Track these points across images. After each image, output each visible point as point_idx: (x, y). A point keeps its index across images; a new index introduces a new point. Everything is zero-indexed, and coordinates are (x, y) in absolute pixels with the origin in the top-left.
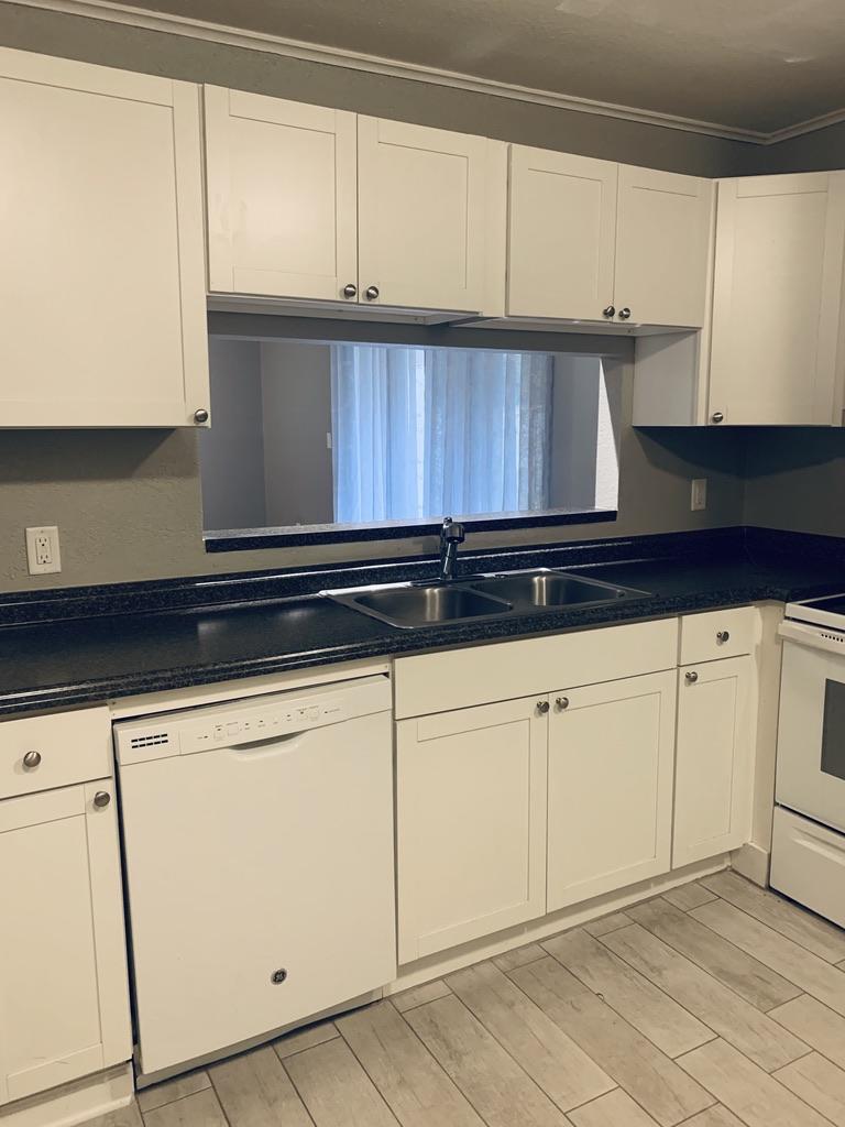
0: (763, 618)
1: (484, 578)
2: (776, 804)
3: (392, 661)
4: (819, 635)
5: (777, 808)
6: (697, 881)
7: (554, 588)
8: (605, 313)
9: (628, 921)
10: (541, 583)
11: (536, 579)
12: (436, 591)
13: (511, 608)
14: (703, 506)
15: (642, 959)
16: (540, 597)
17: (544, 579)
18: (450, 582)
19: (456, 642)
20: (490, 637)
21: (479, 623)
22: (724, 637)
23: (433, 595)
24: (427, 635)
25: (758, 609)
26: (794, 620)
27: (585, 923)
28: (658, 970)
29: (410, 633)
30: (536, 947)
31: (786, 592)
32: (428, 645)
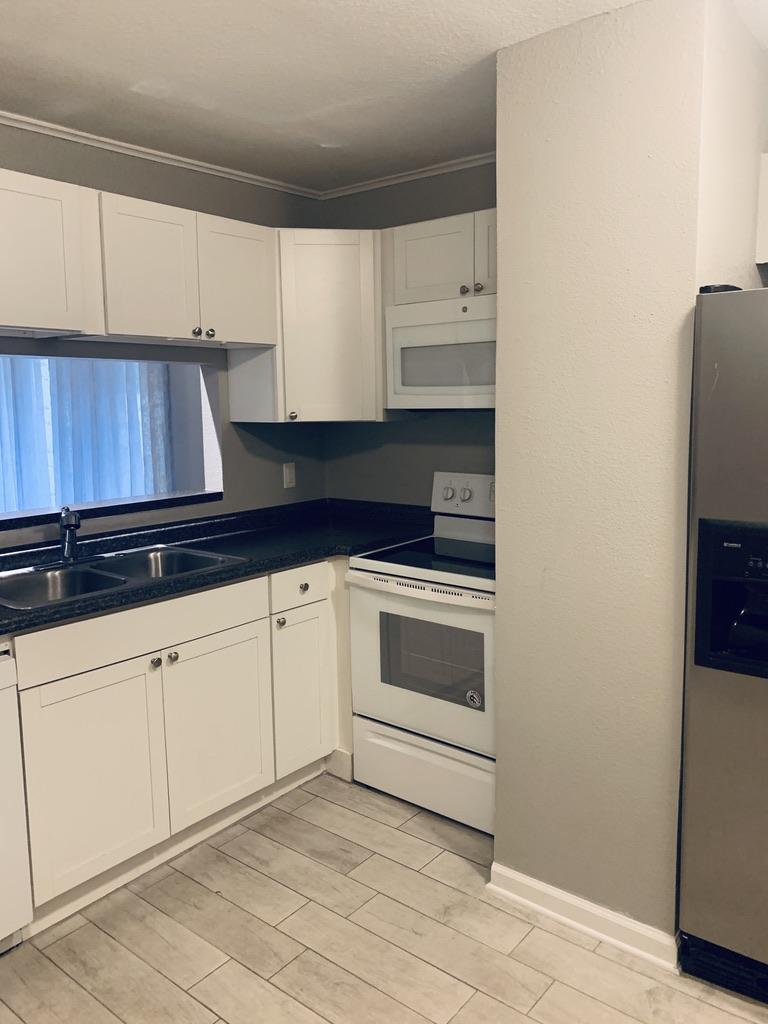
0: (336, 569)
1: (103, 558)
2: (354, 714)
3: (12, 639)
4: (372, 579)
5: (355, 717)
6: (300, 787)
7: (168, 561)
8: (194, 332)
9: (244, 829)
10: (156, 558)
11: (152, 555)
12: (57, 573)
13: (125, 582)
14: (293, 485)
15: (253, 856)
16: (157, 569)
17: (159, 554)
18: (70, 565)
19: (72, 616)
20: (103, 609)
21: (93, 598)
22: (305, 587)
23: (54, 577)
24: (44, 613)
25: (330, 564)
26: (357, 569)
27: (209, 839)
28: (266, 863)
29: (30, 612)
30: (166, 868)
31: (349, 549)
32: (46, 622)
